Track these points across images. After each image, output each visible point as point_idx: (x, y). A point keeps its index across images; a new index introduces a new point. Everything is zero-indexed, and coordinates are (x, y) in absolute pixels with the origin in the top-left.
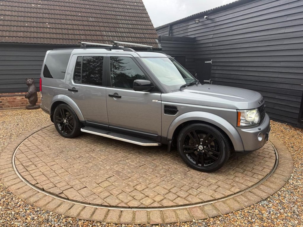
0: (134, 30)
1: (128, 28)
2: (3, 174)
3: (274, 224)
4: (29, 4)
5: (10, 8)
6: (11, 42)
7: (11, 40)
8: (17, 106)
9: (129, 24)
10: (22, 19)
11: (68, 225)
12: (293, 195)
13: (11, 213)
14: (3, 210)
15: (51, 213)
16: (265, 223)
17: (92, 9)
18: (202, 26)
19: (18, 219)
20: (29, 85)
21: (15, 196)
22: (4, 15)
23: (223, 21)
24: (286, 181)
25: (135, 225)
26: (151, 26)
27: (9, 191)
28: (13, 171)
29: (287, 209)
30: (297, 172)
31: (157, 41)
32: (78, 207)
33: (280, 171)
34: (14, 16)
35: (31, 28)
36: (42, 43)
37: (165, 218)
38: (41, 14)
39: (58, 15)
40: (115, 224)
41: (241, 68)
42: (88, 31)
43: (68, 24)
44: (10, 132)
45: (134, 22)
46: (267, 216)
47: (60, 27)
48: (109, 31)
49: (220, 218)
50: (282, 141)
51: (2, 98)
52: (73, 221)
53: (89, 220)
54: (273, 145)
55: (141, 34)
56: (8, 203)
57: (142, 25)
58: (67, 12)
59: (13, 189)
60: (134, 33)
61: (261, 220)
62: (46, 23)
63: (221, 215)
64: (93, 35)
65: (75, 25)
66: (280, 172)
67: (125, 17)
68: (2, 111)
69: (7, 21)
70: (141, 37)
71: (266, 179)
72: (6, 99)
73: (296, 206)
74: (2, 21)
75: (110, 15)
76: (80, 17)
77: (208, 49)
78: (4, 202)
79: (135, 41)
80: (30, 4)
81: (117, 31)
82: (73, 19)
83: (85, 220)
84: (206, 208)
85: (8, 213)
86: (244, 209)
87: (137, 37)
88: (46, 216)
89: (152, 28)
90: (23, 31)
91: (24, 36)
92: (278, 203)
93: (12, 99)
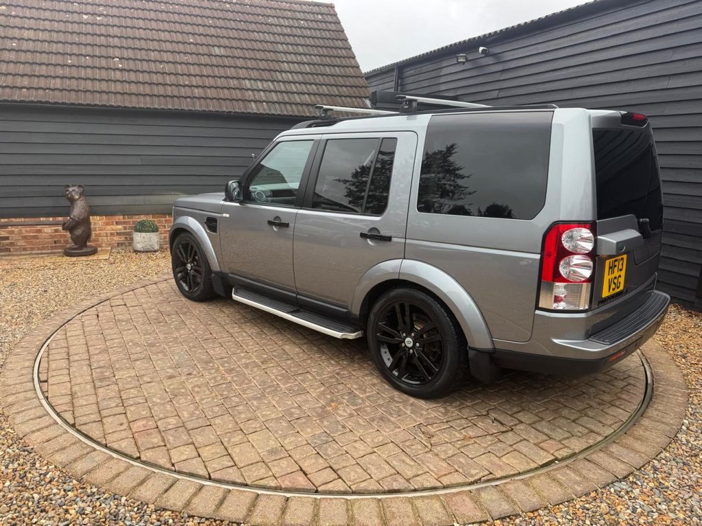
0: (315, 76)
1: (301, 73)
2: (11, 405)
4: (75, 15)
5: (32, 23)
6: (32, 102)
7: (33, 96)
8: (44, 248)
9: (304, 64)
10: (60, 48)
12: (687, 470)
13: (30, 496)
14: (13, 489)
15: (123, 499)
17: (220, 28)
18: (473, 70)
19: (47, 512)
20: (73, 201)
21: (40, 457)
22: (19, 40)
23: (521, 60)
24: (673, 437)
26: (355, 68)
27: (25, 446)
28: (35, 398)
30: (698, 415)
31: (368, 102)
32: (186, 486)
33: (657, 413)
34: (42, 42)
35: (80, 68)
36: (105, 103)
37: (388, 518)
38: (102, 38)
39: (142, 41)
42: (210, 78)
43: (164, 62)
44: (27, 308)
45: (316, 59)
46: (627, 518)
47: (145, 69)
48: (258, 79)
49: (517, 521)
51: (10, 229)
52: (176, 520)
53: (212, 518)
55: (331, 85)
56: (25, 472)
57: (334, 66)
58: (162, 34)
59: (35, 440)
60: (316, 84)
62: (114, 58)
63: (521, 513)
64: (222, 88)
65: (180, 64)
66: (657, 415)
67: (295, 47)
68: (10, 258)
69: (26, 52)
70: (333, 93)
71: (624, 430)
72: (18, 231)
73: (696, 496)
74: (14, 53)
75: (261, 42)
76: (192, 46)
78: (15, 470)
80: (79, 13)
81: (276, 79)
82: (177, 50)
83: (201, 518)
84: (484, 496)
85: (25, 498)
86: (573, 500)
87: (323, 93)
88: (112, 507)
89: (358, 74)
90: (61, 76)
91: (64, 88)
92: (653, 488)
93: (33, 233)
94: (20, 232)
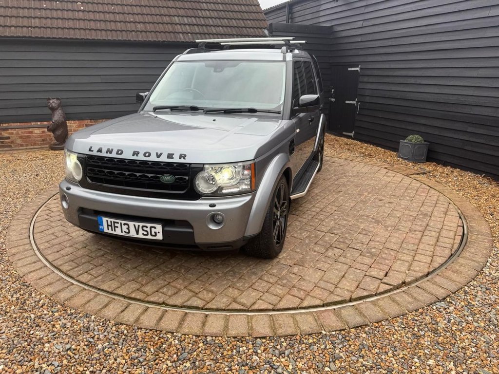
0: (227, 13)
1: (216, 11)
2: (14, 254)
3: (455, 339)
6: (19, 37)
7: (20, 33)
8: (35, 144)
9: (218, 3)
11: (120, 336)
12: (489, 293)
13: (29, 316)
14: (16, 311)
15: (93, 317)
16: (441, 338)
18: (344, 6)
19: (40, 327)
20: (53, 109)
21: (35, 289)
24: (480, 270)
25: (228, 338)
26: (256, 6)
27: (25, 283)
28: (31, 249)
29: (478, 316)
31: (266, 32)
32: (136, 308)
33: (469, 254)
35: (53, 11)
36: (72, 37)
37: (276, 328)
40: (196, 336)
41: (409, 79)
42: (149, 16)
43: (114, 4)
44: (24, 187)
46: (444, 326)
47: (100, 10)
48: (185, 16)
49: (367, 329)
50: (475, 203)
51: (10, 131)
52: (129, 331)
53: (154, 330)
54: (459, 211)
55: (238, 19)
56: (25, 300)
59: (31, 278)
60: (227, 19)
61: (434, 333)
62: (77, 3)
63: (369, 323)
64: (158, 24)
65: (126, 6)
66: (470, 256)
68: (11, 152)
70: (239, 25)
71: (445, 266)
72: (15, 132)
73: (494, 311)
77: (353, 46)
78: (18, 299)
79: (228, 32)
81: (197, 16)
83: (147, 329)
84: (344, 312)
85: (25, 317)
86: (406, 314)
87: (232, 25)
88: (85, 322)
89: (259, 11)
90: (39, 17)
91: (42, 26)
92: (463, 306)
93: (27, 134)
94: (18, 133)
